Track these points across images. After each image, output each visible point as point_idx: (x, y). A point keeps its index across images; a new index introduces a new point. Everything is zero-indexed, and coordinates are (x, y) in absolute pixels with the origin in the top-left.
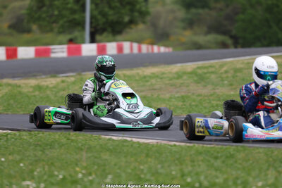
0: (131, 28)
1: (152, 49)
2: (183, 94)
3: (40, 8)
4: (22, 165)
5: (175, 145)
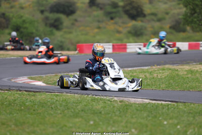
3: (192, 14)
4: (179, 127)
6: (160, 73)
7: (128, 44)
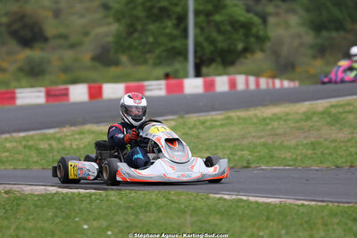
0: (245, 58)
1: (274, 84)
2: (313, 140)
3: (130, 34)
4: (109, 233)
5: (303, 205)
6: (76, 139)
7: (18, 91)
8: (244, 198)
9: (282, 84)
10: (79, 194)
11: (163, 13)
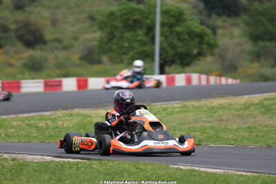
0: (199, 60)
1: (220, 81)
2: (250, 125)
5: (242, 175)
6: (66, 120)
7: (23, 81)
8: (197, 169)
9: (227, 81)
10: (69, 162)
11: (136, 24)
